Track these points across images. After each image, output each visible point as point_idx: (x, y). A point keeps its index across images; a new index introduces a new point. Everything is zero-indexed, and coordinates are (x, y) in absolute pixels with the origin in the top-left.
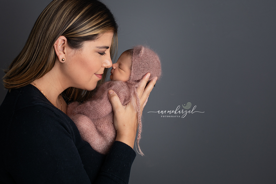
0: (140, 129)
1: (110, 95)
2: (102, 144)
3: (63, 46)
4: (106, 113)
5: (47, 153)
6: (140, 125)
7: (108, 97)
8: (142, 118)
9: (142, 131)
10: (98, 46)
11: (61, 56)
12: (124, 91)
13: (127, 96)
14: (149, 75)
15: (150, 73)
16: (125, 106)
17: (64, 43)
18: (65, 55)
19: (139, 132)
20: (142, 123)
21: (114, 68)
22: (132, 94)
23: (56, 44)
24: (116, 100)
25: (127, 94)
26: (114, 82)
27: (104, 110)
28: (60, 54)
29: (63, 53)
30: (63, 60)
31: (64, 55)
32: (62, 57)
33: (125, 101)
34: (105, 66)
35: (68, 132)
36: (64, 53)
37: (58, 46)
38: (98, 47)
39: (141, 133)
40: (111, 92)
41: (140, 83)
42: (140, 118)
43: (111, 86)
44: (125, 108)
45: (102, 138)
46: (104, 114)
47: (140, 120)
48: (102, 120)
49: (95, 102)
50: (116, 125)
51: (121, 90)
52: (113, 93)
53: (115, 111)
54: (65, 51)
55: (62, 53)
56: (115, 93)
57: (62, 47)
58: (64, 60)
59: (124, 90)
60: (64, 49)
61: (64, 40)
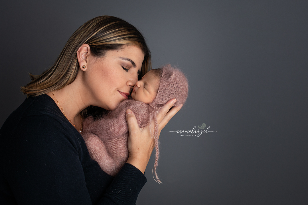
0: (157, 156)
1: (127, 115)
2: (111, 166)
3: (86, 55)
4: (119, 133)
5: (46, 165)
6: (157, 151)
7: (126, 116)
8: (159, 145)
9: (160, 158)
12: (142, 114)
13: (145, 119)
14: (174, 101)
15: (176, 99)
16: (143, 128)
18: (87, 64)
19: (156, 159)
20: (160, 150)
21: (139, 86)
22: (151, 119)
23: (79, 52)
24: (133, 122)
25: (145, 117)
26: (134, 102)
27: (118, 130)
28: (82, 61)
29: (85, 61)
32: (84, 65)
33: (142, 123)
35: (74, 147)
36: (87, 62)
38: (121, 58)
39: (158, 160)
40: (129, 112)
41: (163, 107)
42: (157, 144)
43: (130, 105)
44: (141, 131)
45: (111, 160)
46: (117, 134)
47: (157, 146)
48: (114, 141)
49: (109, 121)
50: (129, 147)
51: (140, 113)
52: (131, 113)
53: (130, 133)
54: (87, 60)
56: (133, 114)
58: (84, 67)
59: (143, 112)
60: (87, 58)
61: (87, 49)
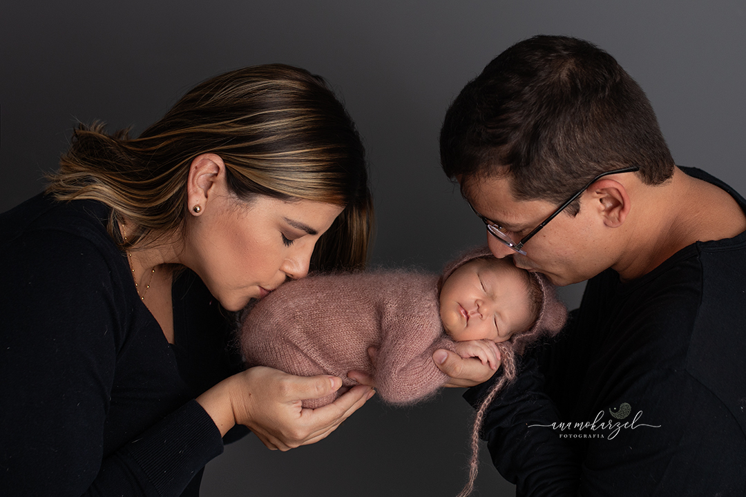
3: (211, 180)
10: (289, 218)
11: (196, 199)
17: (216, 175)
18: (206, 202)
23: (196, 168)
28: (196, 192)
29: (203, 195)
30: (195, 210)
31: (205, 199)
32: (198, 203)
34: (288, 269)
36: (207, 196)
37: (198, 174)
38: (288, 220)
54: (211, 192)
55: (201, 192)
57: (208, 180)
58: (198, 209)
60: (210, 187)
61: (218, 168)
